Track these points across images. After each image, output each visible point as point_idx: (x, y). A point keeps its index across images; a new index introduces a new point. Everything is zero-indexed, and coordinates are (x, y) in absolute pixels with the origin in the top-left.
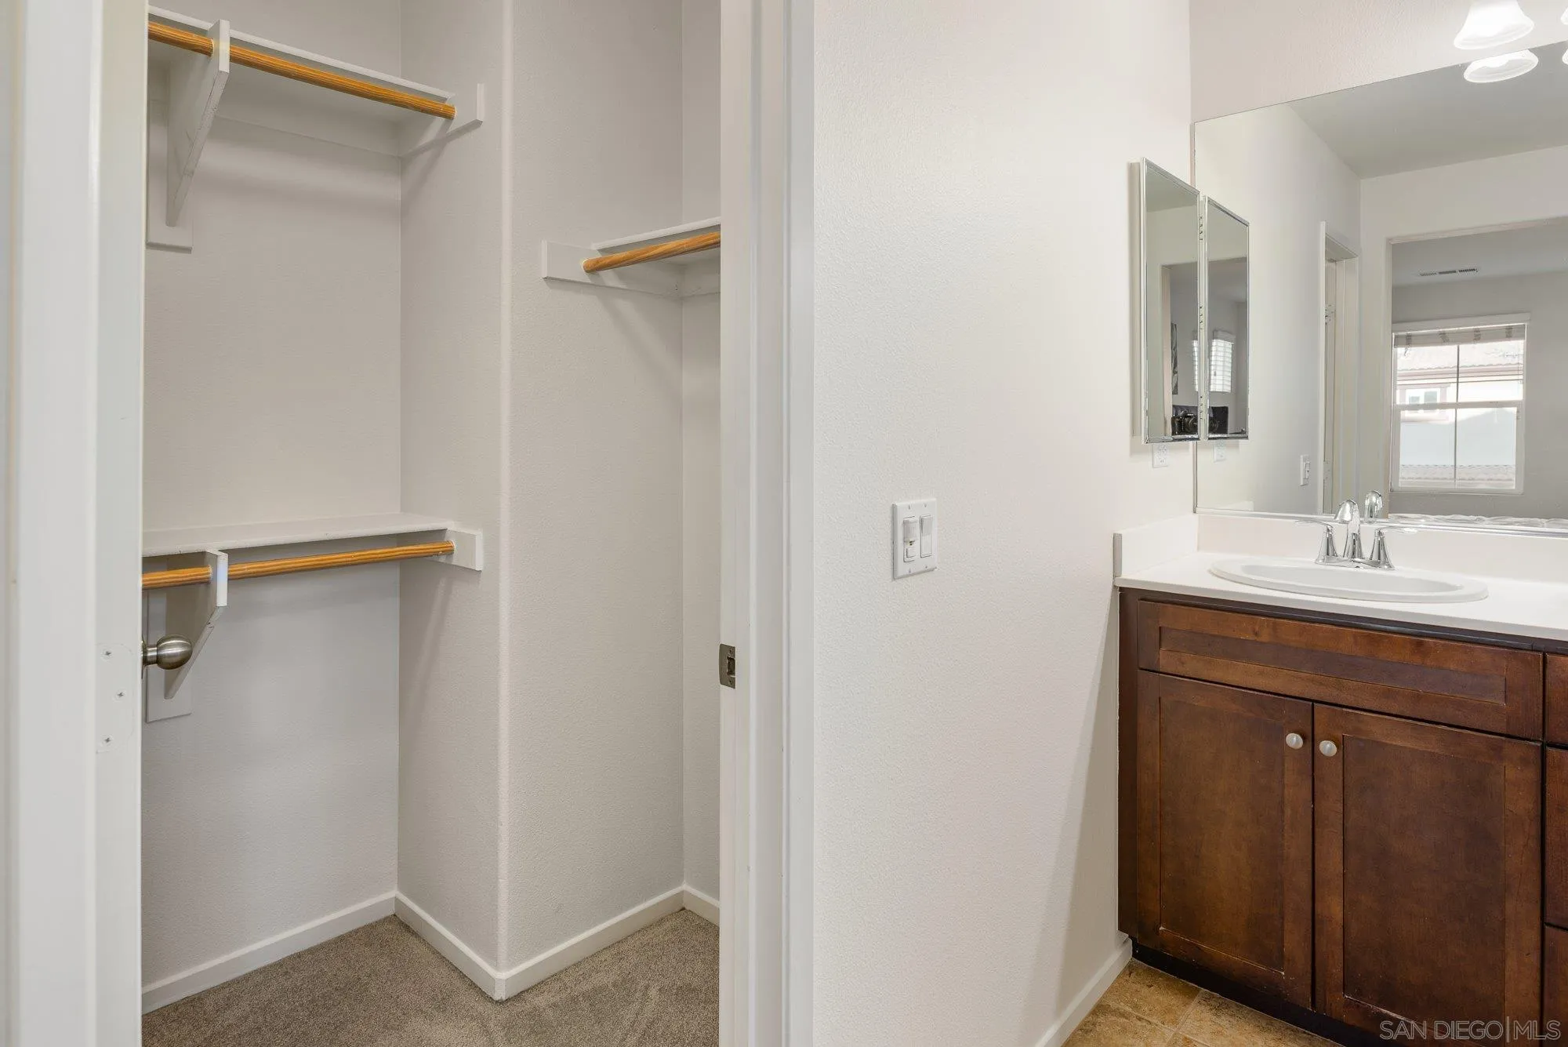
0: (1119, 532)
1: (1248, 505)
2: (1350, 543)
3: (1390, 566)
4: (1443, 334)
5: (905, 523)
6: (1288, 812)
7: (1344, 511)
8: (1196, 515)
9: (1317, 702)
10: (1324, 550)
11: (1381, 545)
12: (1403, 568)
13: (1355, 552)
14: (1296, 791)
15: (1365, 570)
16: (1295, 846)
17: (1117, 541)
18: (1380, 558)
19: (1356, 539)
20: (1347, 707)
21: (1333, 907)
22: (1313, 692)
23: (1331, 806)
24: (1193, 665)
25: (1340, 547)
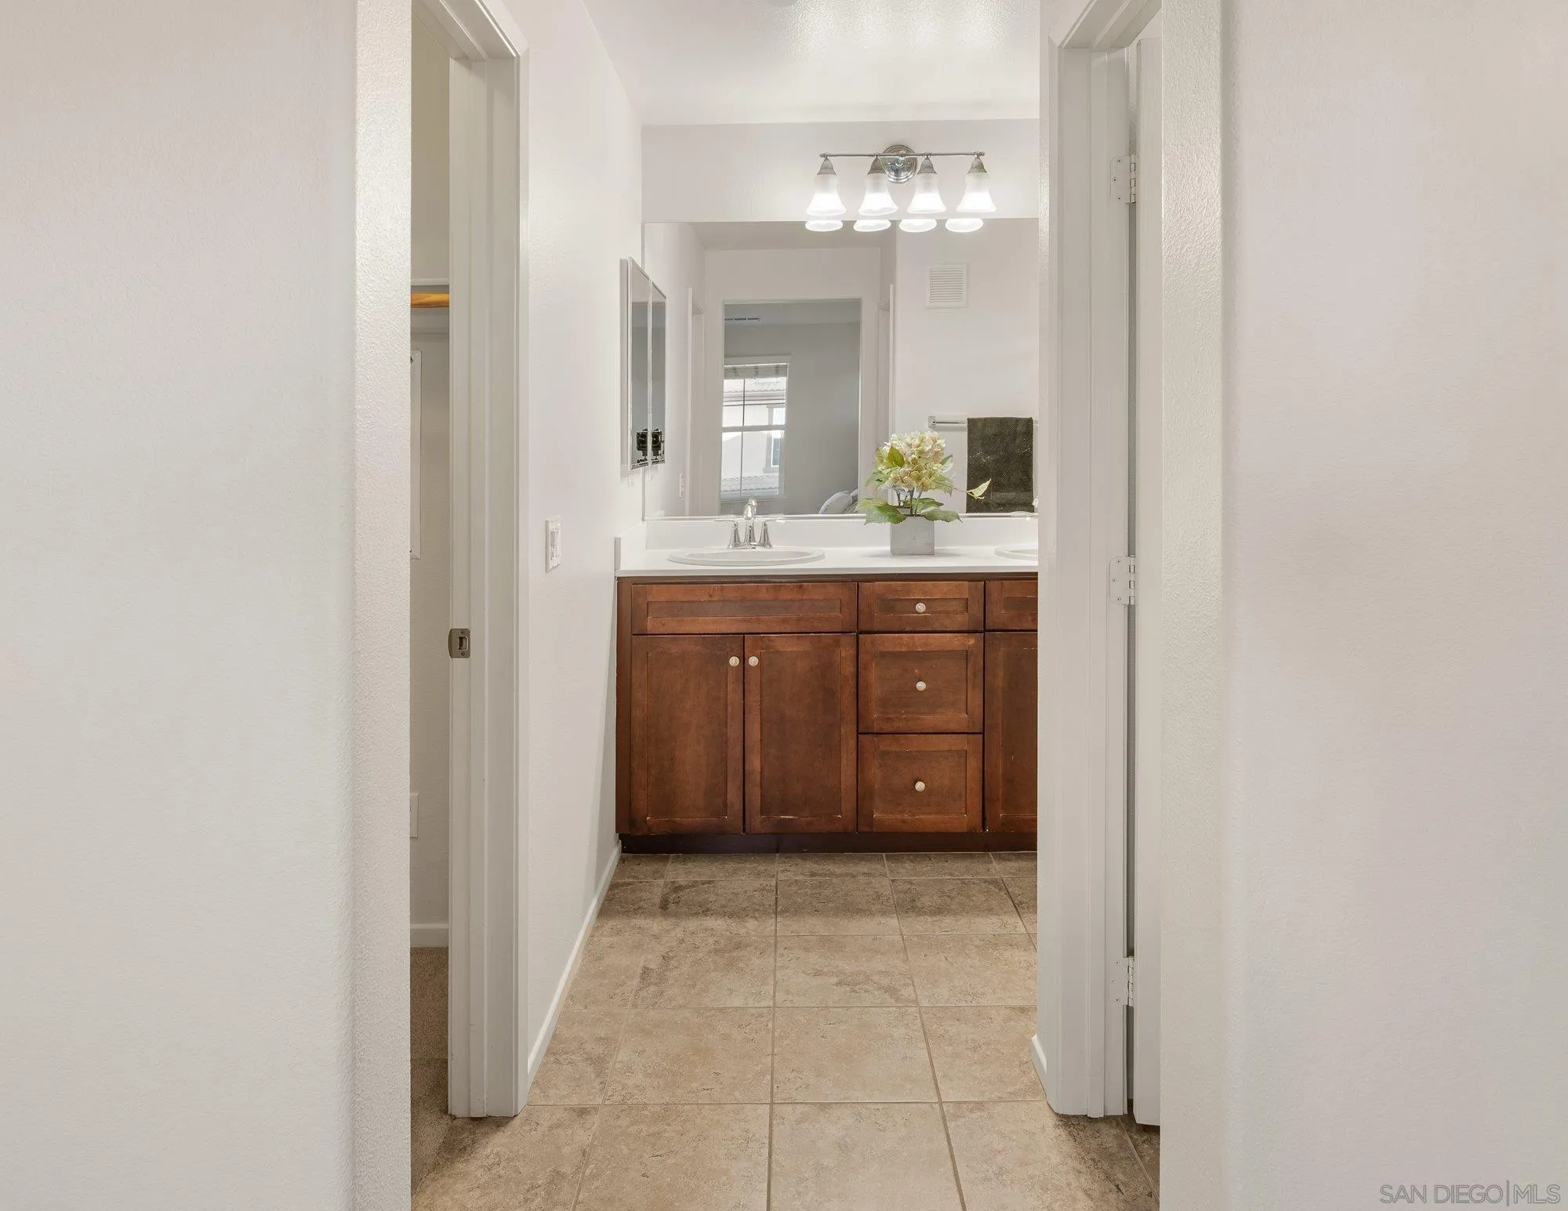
0: (618, 536)
1: (663, 512)
2: (748, 533)
3: (770, 546)
4: (735, 369)
5: (552, 533)
6: (729, 709)
7: (747, 511)
8: (645, 523)
9: (746, 634)
10: (733, 541)
11: (765, 532)
12: (778, 546)
13: (751, 538)
14: (734, 696)
15: (759, 549)
16: (734, 732)
17: (617, 543)
18: (765, 542)
19: (751, 531)
20: (762, 633)
21: (755, 763)
22: (743, 628)
23: (754, 698)
24: (672, 625)
25: (742, 538)
